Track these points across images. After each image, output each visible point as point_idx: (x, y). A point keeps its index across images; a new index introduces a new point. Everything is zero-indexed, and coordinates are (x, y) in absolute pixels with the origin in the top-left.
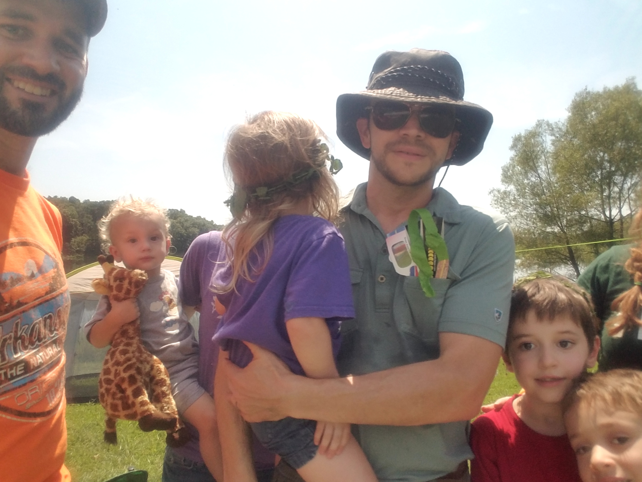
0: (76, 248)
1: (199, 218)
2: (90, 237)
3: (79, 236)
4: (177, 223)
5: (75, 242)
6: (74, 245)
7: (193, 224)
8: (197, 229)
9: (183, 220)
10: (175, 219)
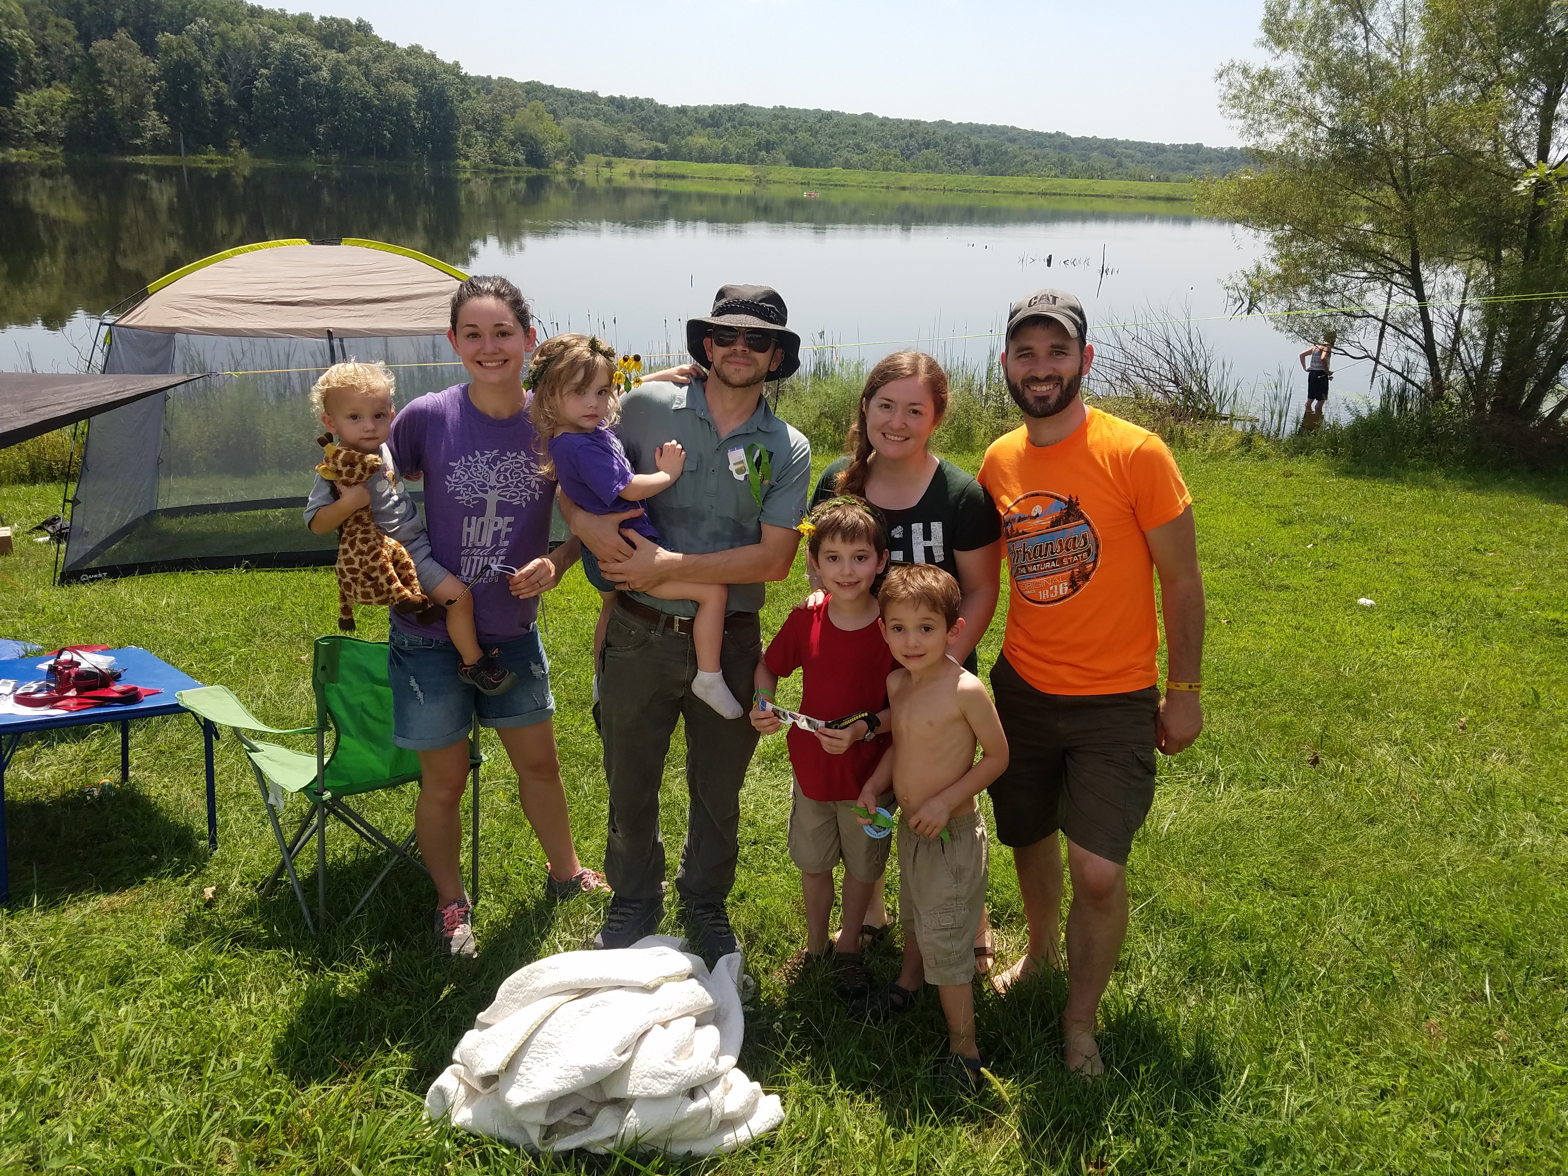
0: (35, 126)
1: (415, 51)
2: (75, 94)
3: (38, 86)
4: (350, 63)
5: (28, 105)
6: (25, 116)
7: (399, 71)
8: (410, 85)
9: (366, 55)
10: (342, 51)
